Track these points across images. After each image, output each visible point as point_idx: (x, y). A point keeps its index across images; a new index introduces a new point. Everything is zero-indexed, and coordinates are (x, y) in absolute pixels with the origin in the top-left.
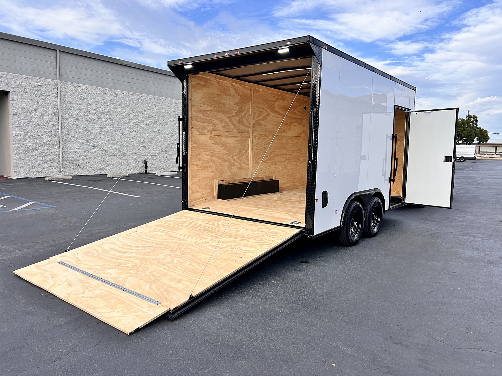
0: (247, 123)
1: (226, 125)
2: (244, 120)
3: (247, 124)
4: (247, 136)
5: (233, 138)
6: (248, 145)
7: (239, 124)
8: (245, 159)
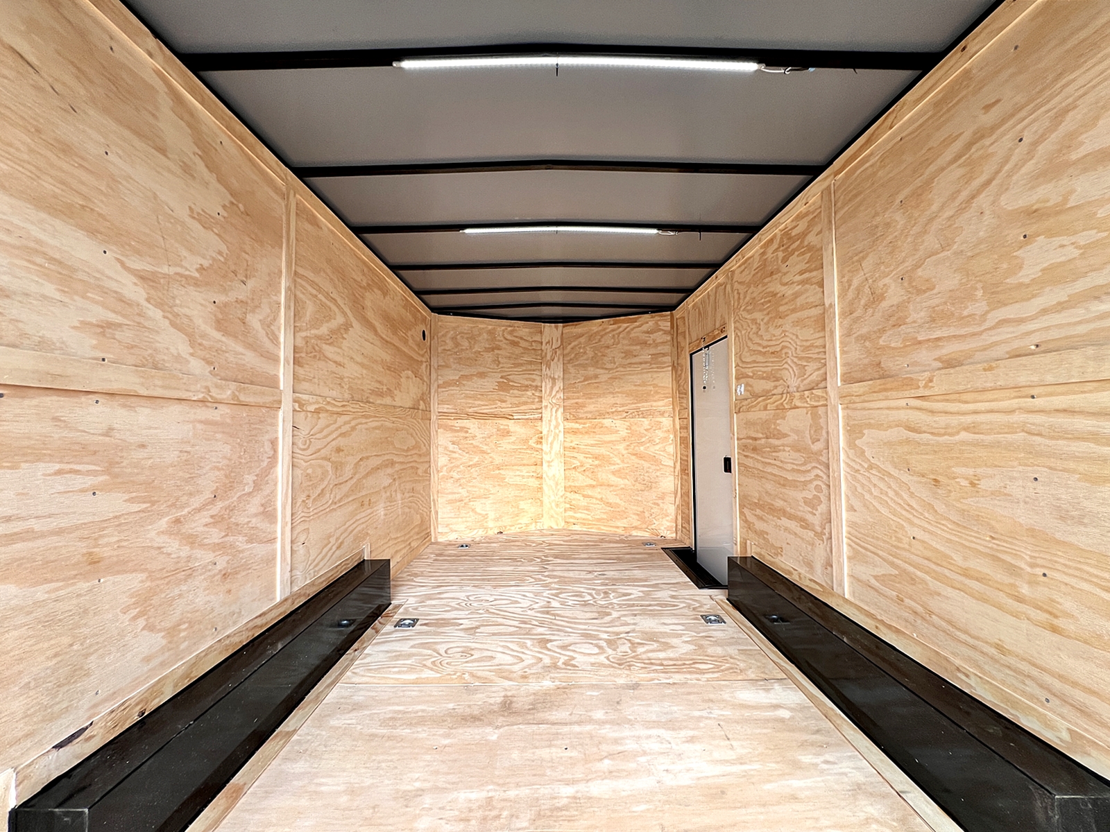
0: (266, 340)
1: (118, 319)
2: (254, 321)
3: (268, 344)
4: (268, 399)
5: (176, 408)
6: (274, 443)
7: (226, 333)
8: (256, 515)
